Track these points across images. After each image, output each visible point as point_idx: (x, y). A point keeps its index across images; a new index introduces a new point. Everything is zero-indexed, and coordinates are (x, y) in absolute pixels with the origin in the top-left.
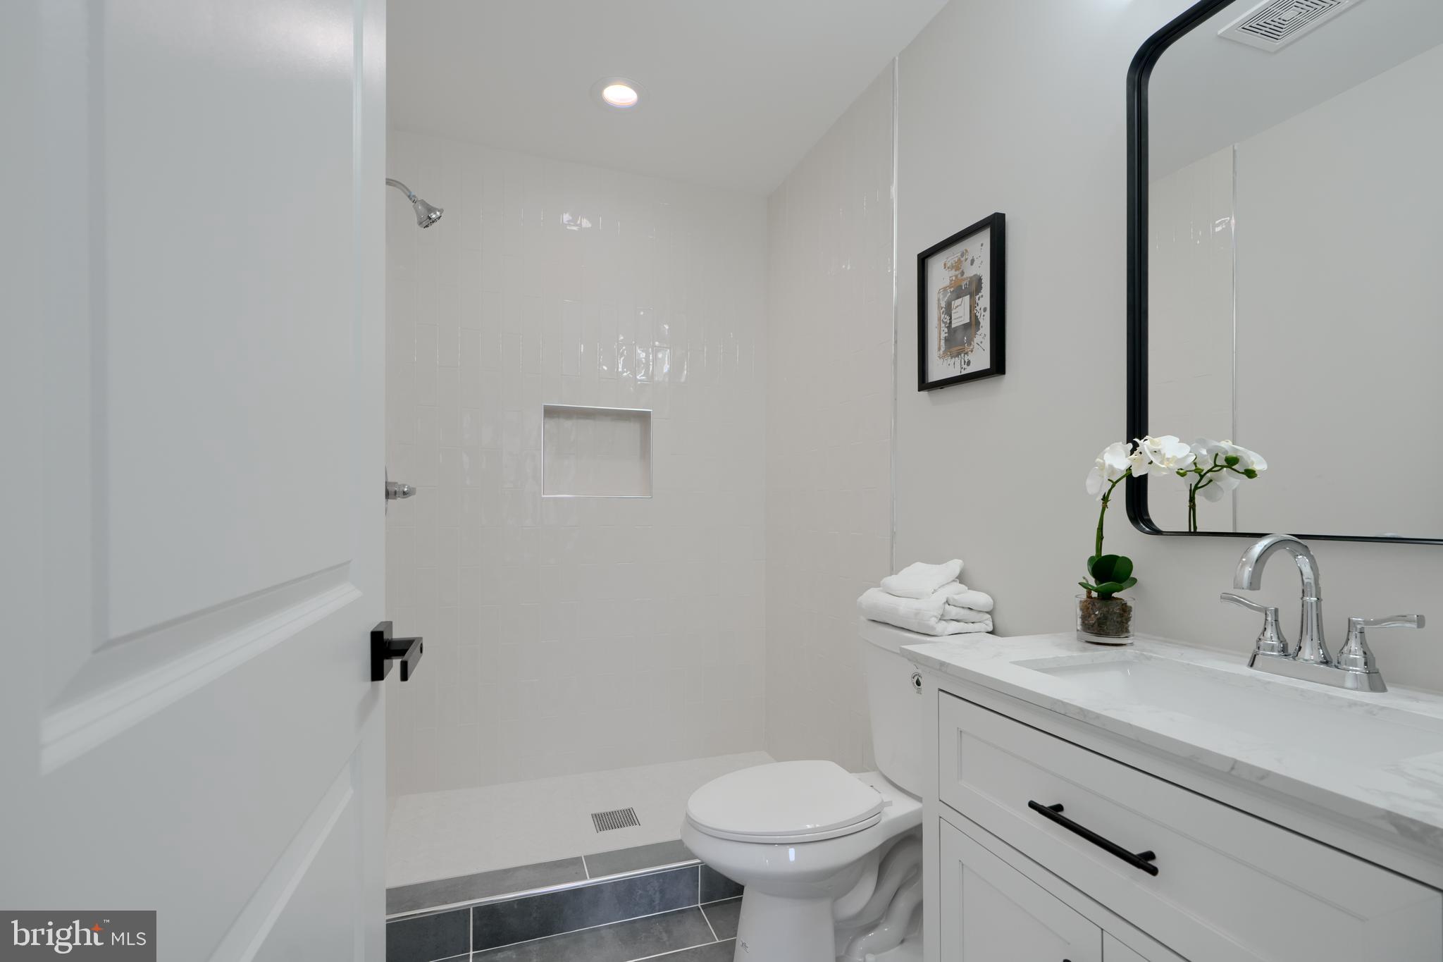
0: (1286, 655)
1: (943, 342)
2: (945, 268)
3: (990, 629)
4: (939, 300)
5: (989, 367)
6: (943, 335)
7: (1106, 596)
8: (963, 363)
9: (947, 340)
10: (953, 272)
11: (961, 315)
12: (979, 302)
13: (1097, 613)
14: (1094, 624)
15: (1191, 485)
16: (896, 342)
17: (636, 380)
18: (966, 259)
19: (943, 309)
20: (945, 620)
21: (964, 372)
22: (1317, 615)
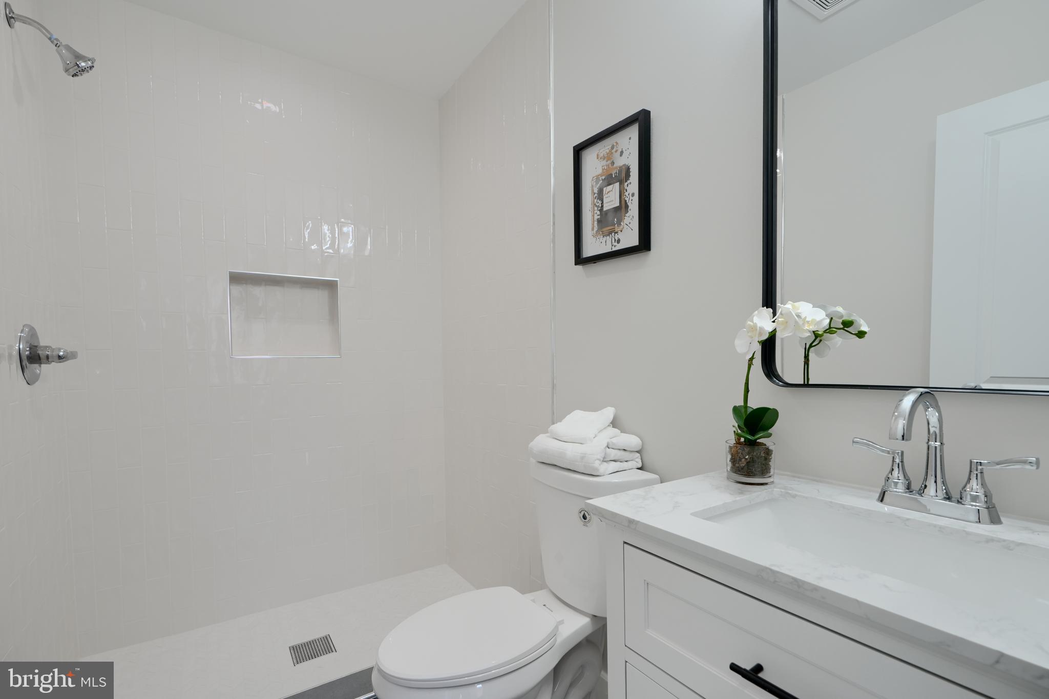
0: (911, 492)
1: (596, 223)
2: (598, 158)
3: (640, 465)
4: (592, 186)
5: (638, 244)
6: (596, 217)
7: (752, 444)
8: (613, 241)
9: (599, 221)
10: (604, 163)
11: (611, 200)
12: (628, 188)
13: (747, 457)
14: (744, 467)
15: (806, 344)
16: (554, 223)
17: (323, 252)
18: (616, 151)
19: (596, 195)
20: (605, 461)
21: (614, 249)
22: (941, 455)
